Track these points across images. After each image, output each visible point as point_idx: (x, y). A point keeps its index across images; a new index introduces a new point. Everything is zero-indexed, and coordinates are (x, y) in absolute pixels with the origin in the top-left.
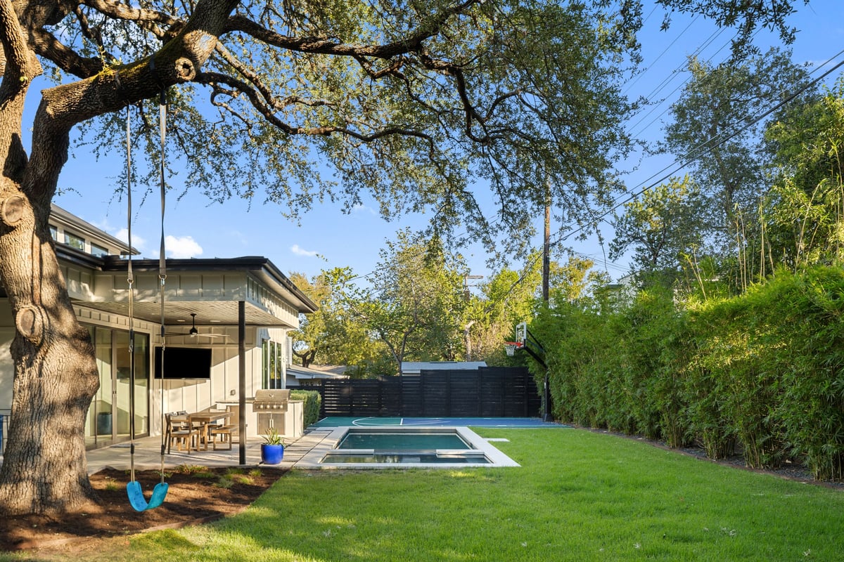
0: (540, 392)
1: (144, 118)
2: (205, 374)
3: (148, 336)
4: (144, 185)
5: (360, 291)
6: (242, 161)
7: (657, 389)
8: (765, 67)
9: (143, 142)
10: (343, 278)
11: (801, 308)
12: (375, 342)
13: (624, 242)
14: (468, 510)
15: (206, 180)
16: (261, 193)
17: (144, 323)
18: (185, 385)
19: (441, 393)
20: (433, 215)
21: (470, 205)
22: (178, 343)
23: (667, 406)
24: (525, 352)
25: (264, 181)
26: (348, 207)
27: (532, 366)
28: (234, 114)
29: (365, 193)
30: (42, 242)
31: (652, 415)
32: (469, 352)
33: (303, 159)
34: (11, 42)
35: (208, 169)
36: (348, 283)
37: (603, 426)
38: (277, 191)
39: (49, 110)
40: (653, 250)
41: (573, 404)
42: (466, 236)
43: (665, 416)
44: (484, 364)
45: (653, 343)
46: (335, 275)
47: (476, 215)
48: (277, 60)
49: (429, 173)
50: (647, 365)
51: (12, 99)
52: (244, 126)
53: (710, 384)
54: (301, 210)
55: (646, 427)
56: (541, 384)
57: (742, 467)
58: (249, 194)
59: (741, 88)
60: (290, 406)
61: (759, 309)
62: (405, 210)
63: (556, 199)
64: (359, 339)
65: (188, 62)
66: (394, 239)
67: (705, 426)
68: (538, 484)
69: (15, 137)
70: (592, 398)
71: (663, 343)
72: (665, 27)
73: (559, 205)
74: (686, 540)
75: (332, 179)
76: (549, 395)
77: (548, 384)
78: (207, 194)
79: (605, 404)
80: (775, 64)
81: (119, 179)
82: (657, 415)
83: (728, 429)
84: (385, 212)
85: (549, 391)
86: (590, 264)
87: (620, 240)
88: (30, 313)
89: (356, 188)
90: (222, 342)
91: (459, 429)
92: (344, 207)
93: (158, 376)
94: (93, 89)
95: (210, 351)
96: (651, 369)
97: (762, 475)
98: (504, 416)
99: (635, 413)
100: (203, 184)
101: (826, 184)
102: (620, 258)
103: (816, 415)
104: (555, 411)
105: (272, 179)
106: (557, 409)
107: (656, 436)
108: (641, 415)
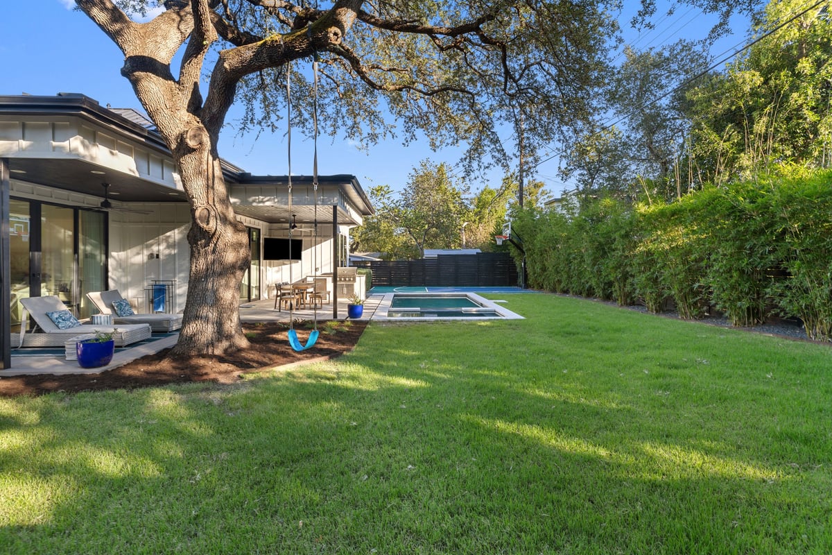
0: (518, 270)
1: (262, 80)
2: (297, 256)
3: (259, 230)
4: (258, 125)
5: (395, 202)
6: (330, 110)
7: (611, 266)
8: (675, 52)
9: (260, 96)
10: (383, 193)
11: (727, 210)
12: (400, 235)
13: (572, 169)
14: (510, 349)
15: (303, 123)
16: (342, 132)
17: (257, 221)
18: (284, 264)
19: (451, 270)
20: (468, 147)
21: (496, 141)
22: (278, 235)
23: (618, 277)
24: (509, 242)
25: (344, 124)
26: (407, 141)
27: (513, 252)
28: (327, 76)
29: (419, 132)
30: (214, 159)
31: (605, 284)
32: (464, 243)
33: (373, 109)
34: (201, 15)
35: (306, 115)
36: (387, 196)
37: (565, 292)
38: (353, 130)
39: (226, 65)
40: (591, 174)
41: (543, 277)
42: (492, 161)
43: (616, 284)
44: (479, 251)
45: (607, 235)
46: (377, 191)
47: (498, 148)
48: (363, 39)
49: (467, 118)
50: (603, 250)
51: (196, 57)
52: (334, 85)
53: (653, 262)
54: (371, 144)
55: (601, 292)
56: (519, 264)
57: (677, 318)
58: (334, 133)
59: (657, 65)
60: (358, 279)
61: (692, 211)
62: (445, 144)
63: (557, 136)
64: (389, 234)
65: (338, 31)
66: (418, 167)
67: (649, 291)
68: (548, 330)
69: (196, 84)
70: (558, 273)
71: (617, 235)
72: (671, 13)
73: (559, 140)
74: (676, 367)
75: (393, 123)
76: (526, 271)
77: (525, 264)
78: (303, 132)
79: (570, 277)
80: (682, 50)
81: (242, 121)
82: (610, 284)
83: (666, 293)
84: (433, 145)
85: (525, 268)
86: (542, 185)
87: (569, 168)
88: (206, 211)
89: (413, 128)
90: (309, 234)
91: (468, 294)
92: (405, 142)
93: (265, 258)
94: (261, 51)
95: (301, 241)
96: (605, 253)
97: (693, 323)
98: (493, 285)
99: (593, 282)
100: (301, 125)
101: (731, 128)
102: (569, 180)
103: (737, 281)
104: (530, 282)
105: (350, 123)
106: (531, 280)
107: (608, 297)
108: (597, 284)
